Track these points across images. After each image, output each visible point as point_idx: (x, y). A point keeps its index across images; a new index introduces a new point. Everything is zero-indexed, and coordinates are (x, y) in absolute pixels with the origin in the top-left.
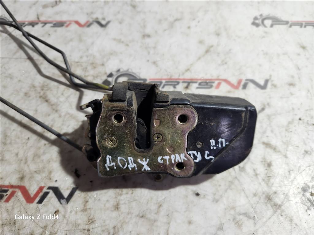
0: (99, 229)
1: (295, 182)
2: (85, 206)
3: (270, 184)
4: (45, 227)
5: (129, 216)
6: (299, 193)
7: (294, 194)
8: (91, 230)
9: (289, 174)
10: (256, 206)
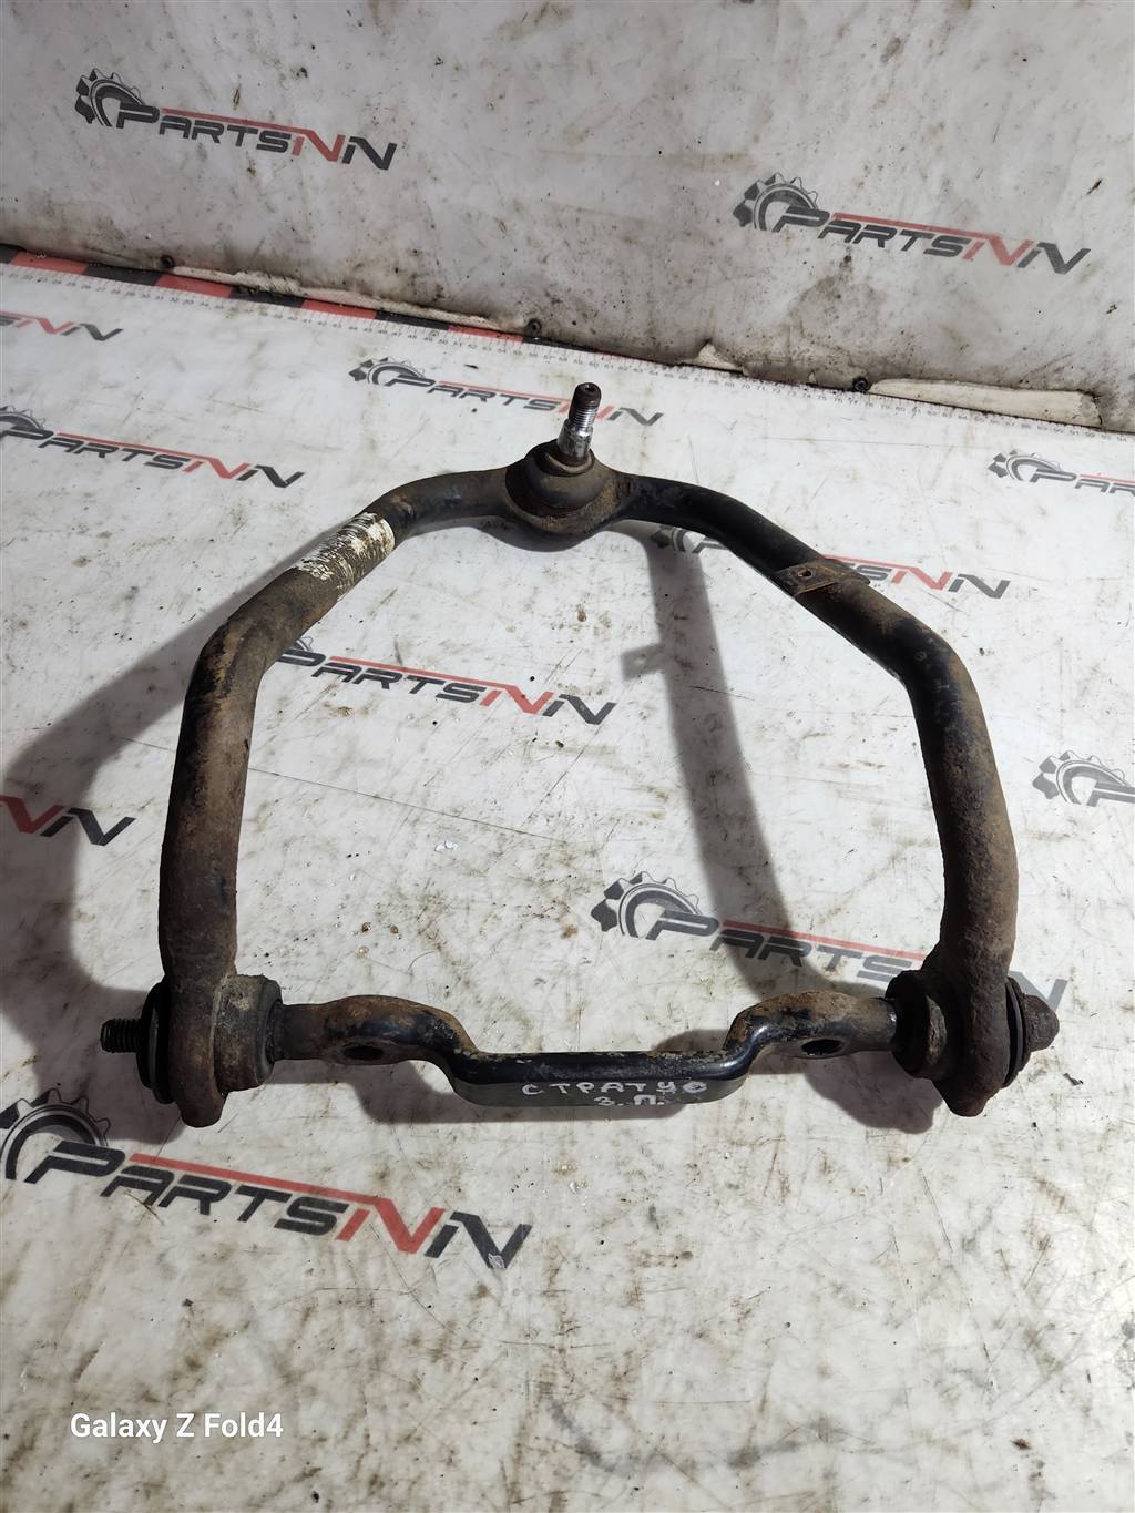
0: (589, 1351)
1: (1107, 1307)
2: (551, 1280)
3: (1040, 1301)
4: (450, 1326)
5: (667, 1329)
6: (1115, 1337)
7: (1101, 1336)
8: (569, 1352)
9: (1093, 1281)
10: (997, 1356)
